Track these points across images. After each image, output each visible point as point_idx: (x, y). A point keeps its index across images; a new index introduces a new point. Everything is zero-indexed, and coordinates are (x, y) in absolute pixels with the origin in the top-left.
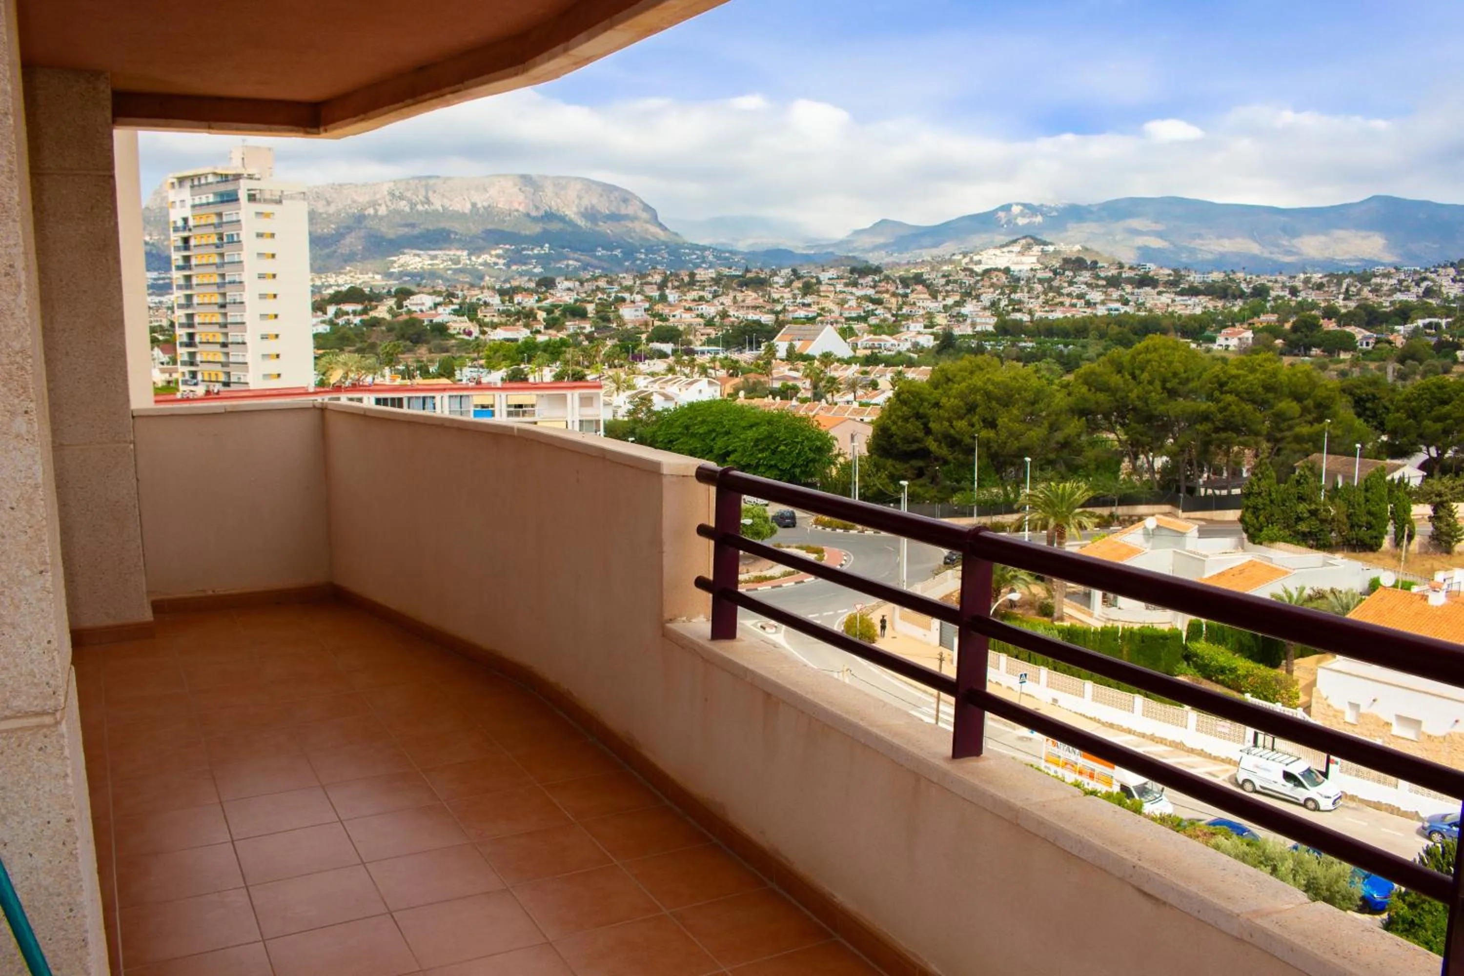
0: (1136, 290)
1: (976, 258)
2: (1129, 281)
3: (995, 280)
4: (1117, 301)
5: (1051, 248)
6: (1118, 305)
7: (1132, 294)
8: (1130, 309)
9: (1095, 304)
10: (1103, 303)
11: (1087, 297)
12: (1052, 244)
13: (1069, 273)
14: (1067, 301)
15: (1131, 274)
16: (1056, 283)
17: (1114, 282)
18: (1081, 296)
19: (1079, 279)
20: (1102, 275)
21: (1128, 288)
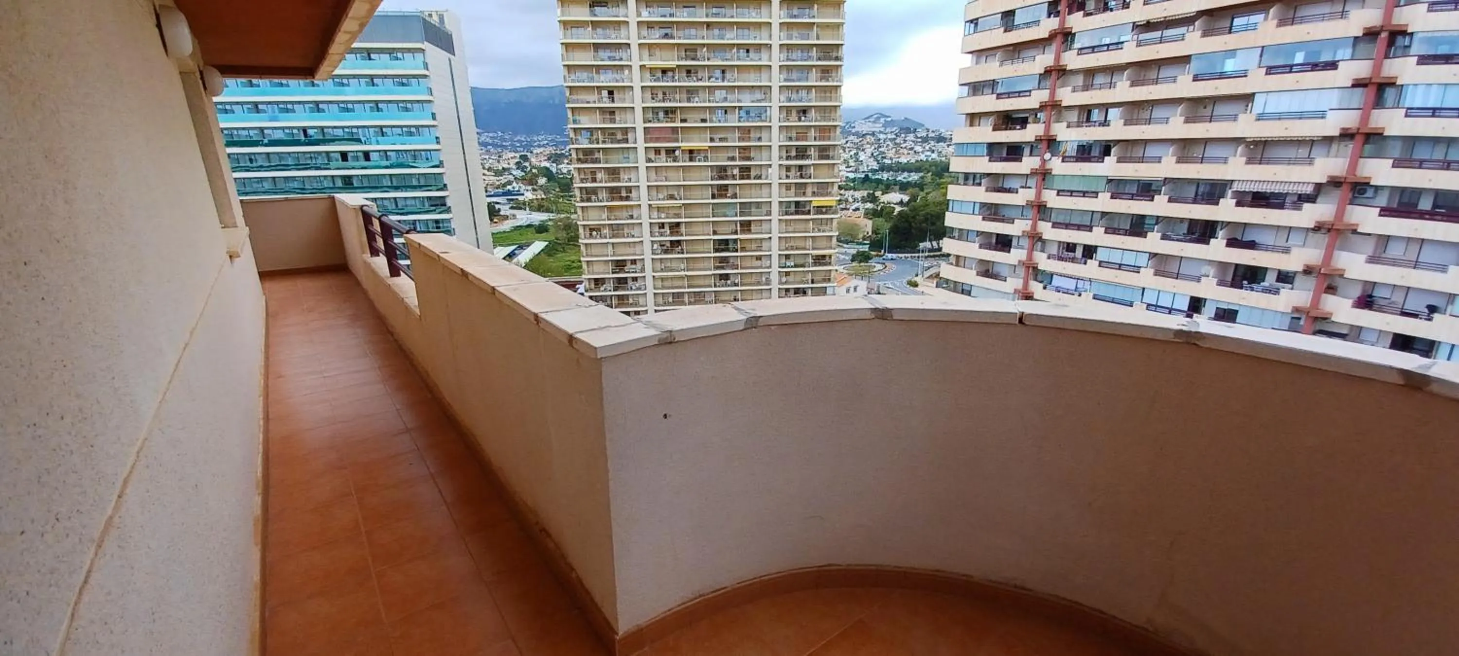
0: (936, 144)
1: (852, 125)
2: (933, 139)
3: (868, 140)
4: (928, 151)
5: (889, 119)
6: (929, 153)
7: (934, 146)
8: (934, 156)
9: (919, 153)
10: (923, 152)
11: (915, 149)
12: (890, 117)
13: (903, 135)
14: (906, 152)
15: (933, 135)
16: (898, 141)
17: (925, 140)
18: (911, 149)
19: (908, 138)
20: (919, 136)
21: (932, 143)
